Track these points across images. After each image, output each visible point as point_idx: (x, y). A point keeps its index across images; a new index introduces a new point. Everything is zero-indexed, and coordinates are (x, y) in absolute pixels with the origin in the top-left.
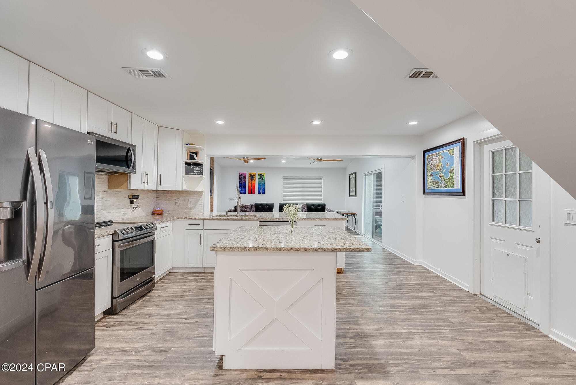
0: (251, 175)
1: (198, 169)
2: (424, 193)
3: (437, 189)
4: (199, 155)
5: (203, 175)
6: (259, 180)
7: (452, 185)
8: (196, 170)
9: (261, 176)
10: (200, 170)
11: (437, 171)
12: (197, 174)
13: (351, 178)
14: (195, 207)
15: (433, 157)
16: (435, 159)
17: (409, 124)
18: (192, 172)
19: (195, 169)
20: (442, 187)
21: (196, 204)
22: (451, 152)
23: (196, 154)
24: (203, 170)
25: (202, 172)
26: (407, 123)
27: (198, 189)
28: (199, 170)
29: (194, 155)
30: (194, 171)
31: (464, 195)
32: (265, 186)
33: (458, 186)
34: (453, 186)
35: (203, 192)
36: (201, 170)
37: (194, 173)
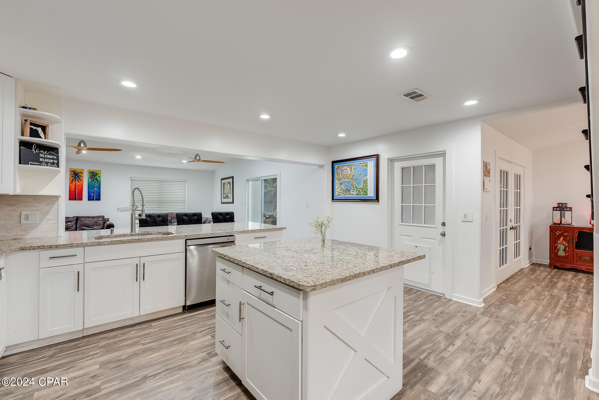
0: (74, 173)
1: (49, 156)
2: (333, 199)
3: (348, 196)
4: (49, 130)
5: (58, 167)
6: (90, 181)
7: (365, 193)
8: (45, 158)
9: (94, 175)
10: (53, 159)
11: (348, 180)
12: (47, 166)
13: (224, 184)
14: (37, 225)
15: (344, 168)
16: (346, 170)
17: (339, 135)
18: (36, 160)
19: (42, 155)
20: (353, 194)
21: (42, 219)
22: (364, 165)
23: (44, 128)
24: (58, 159)
25: (56, 162)
26: (337, 135)
27: (47, 191)
28: (51, 159)
29: (39, 130)
30: (41, 159)
31: (378, 202)
32: (100, 189)
33: (371, 194)
34: (367, 194)
35: (57, 197)
36: (55, 159)
37: (41, 163)
